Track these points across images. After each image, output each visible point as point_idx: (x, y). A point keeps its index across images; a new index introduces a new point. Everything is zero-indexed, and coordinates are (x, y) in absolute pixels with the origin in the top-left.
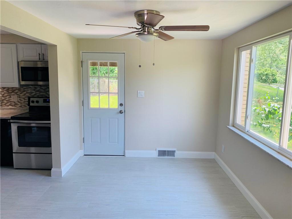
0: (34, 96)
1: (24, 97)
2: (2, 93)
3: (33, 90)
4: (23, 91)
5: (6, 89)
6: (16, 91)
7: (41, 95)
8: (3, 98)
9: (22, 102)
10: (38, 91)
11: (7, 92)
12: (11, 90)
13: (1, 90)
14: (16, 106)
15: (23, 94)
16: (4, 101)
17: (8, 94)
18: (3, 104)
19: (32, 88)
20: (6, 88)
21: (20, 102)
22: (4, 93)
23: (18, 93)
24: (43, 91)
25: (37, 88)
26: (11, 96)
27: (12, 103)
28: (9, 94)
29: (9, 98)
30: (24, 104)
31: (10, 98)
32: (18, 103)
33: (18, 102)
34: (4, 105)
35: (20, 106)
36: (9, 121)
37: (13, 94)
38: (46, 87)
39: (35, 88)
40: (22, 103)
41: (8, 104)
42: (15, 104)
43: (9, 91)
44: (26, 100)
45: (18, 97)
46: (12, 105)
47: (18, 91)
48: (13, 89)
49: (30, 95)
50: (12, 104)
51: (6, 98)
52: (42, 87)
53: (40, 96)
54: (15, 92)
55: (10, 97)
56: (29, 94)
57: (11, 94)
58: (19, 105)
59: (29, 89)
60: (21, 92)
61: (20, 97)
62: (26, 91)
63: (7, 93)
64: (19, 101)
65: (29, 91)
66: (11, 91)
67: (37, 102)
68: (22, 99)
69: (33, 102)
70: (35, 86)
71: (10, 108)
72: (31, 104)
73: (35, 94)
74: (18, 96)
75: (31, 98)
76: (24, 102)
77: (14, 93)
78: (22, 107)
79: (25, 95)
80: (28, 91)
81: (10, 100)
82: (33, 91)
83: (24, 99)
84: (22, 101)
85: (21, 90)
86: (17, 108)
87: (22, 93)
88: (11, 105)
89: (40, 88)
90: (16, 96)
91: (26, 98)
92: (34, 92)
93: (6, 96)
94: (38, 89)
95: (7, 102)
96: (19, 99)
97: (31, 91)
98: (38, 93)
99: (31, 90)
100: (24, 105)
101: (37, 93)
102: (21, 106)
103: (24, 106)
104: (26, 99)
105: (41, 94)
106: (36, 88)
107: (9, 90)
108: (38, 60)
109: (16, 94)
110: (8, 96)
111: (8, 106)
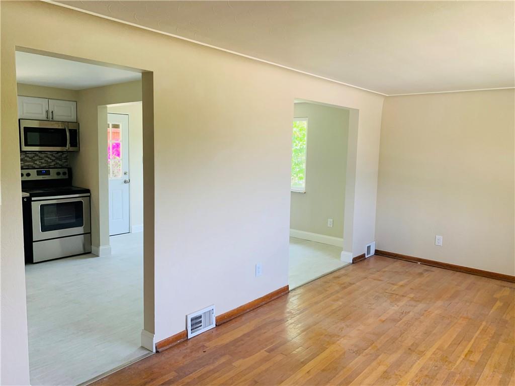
7: (26, 166)
36: (25, 200)
67: (29, 175)
98: (23, 162)
108: (45, 119)
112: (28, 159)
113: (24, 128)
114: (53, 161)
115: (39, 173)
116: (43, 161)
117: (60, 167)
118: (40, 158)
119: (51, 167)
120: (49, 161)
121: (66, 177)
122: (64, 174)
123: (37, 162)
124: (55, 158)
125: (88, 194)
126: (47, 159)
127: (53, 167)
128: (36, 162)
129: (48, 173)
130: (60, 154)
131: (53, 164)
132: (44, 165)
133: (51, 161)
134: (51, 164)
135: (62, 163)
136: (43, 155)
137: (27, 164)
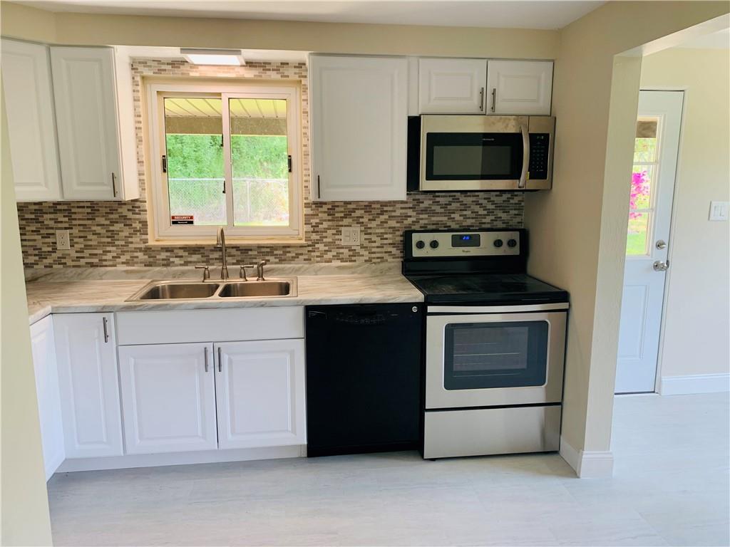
1: (383, 231)
2: (314, 221)
3: (410, 208)
4: (379, 211)
5: (325, 208)
6: (358, 213)
7: (433, 224)
8: (315, 237)
9: (374, 247)
10: (425, 211)
11: (330, 218)
12: (342, 209)
13: (311, 212)
14: (353, 258)
15: (378, 222)
16: (317, 246)
17: (330, 223)
18: (313, 254)
20: (325, 203)
21: (366, 247)
22: (318, 221)
23: (361, 220)
24: (442, 210)
26: (342, 228)
27: (341, 251)
28: (335, 223)
29: (333, 234)
30: (378, 253)
31: (337, 237)
32: (363, 252)
33: (362, 247)
34: (317, 257)
35: (366, 261)
36: (415, 309)
37: (346, 221)
38: (450, 199)
39: (415, 202)
40: (373, 250)
41: (330, 255)
42: (351, 253)
43: (337, 215)
44: (386, 239)
45: (361, 231)
46: (341, 256)
47: (363, 211)
48: (349, 206)
49: (399, 225)
50: (343, 253)
51: (324, 234)
52: (437, 199)
53: (430, 227)
54: (353, 215)
55: (339, 233)
56: (397, 222)
57: (341, 223)
58: (363, 256)
60: (371, 217)
61: (369, 231)
62: (386, 211)
63: (329, 220)
64: (366, 244)
65: (398, 213)
66: (342, 215)
67: (434, 244)
68: (374, 238)
69: (421, 245)
71: (339, 267)
72: (417, 253)
73: (414, 219)
74: (363, 228)
75: (414, 235)
76: (378, 247)
77: (350, 220)
78: (374, 263)
79: (385, 225)
80: (395, 211)
81: (337, 242)
82: (410, 212)
83: (381, 236)
84: (374, 245)
85: (375, 209)
86: (359, 266)
87: (375, 220)
88: (337, 257)
89: (431, 202)
90: (357, 228)
91: (386, 233)
92: (414, 214)
93: (325, 230)
94: (427, 203)
95: (327, 248)
96: (365, 239)
97: (404, 211)
98: (426, 216)
99: (402, 208)
100: (379, 255)
101: (421, 216)
102: (369, 261)
103: (379, 260)
104: (385, 236)
105: (433, 219)
106: (419, 202)
107: (337, 209)
109: (357, 223)
110: (330, 229)
111: (328, 262)
112: (438, 209)
113: (429, 135)
114: (490, 212)
115: (457, 242)
116: (468, 213)
117: (504, 226)
118: (462, 207)
119: (484, 226)
120: (482, 212)
121: (516, 251)
122: (511, 243)
123: (457, 216)
124: (493, 207)
125: (564, 306)
126: (477, 208)
127: (489, 226)
128: (453, 216)
129: (475, 242)
130: (505, 196)
131: (488, 219)
132: (469, 222)
133: (485, 212)
134: (484, 220)
135: (509, 217)
136: (468, 200)
137: (435, 219)
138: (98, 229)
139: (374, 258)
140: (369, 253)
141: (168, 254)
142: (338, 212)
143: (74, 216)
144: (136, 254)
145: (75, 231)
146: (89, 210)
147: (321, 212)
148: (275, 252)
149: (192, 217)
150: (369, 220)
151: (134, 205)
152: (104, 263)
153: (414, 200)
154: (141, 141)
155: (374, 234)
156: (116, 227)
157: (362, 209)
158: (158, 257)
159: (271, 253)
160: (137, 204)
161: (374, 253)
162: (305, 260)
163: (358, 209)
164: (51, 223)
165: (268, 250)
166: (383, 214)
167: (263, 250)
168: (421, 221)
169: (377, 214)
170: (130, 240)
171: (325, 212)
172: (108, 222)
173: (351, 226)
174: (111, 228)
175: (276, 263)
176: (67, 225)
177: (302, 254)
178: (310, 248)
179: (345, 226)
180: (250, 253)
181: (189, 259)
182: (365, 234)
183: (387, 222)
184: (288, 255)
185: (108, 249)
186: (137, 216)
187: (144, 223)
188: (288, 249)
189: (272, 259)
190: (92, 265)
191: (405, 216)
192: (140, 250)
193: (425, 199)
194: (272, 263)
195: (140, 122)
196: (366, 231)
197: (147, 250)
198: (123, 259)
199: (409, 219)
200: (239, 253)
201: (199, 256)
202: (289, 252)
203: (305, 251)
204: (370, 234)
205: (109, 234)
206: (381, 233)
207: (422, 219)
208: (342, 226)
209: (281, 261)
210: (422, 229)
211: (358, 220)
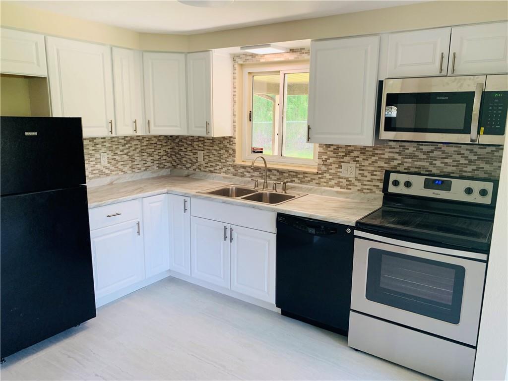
0: (398, 169)
1: (373, 169)
2: (324, 157)
3: (396, 153)
4: (371, 153)
5: (332, 148)
6: (355, 154)
7: (416, 168)
8: (324, 168)
9: (366, 181)
10: (409, 156)
11: (335, 155)
12: (344, 150)
13: (322, 151)
14: (350, 187)
15: (370, 161)
16: (325, 174)
17: (334, 159)
18: (322, 180)
19: (394, 148)
20: (332, 145)
21: (359, 180)
22: (326, 157)
23: (357, 159)
24: (425, 157)
25: (408, 149)
26: (342, 164)
27: (341, 180)
28: (338, 160)
29: (336, 168)
30: (368, 185)
31: (339, 170)
32: (356, 183)
33: (357, 179)
34: (325, 182)
35: (358, 190)
36: (349, 231)
37: (346, 159)
38: (433, 148)
39: (401, 149)
40: (365, 183)
41: (333, 182)
42: (348, 183)
43: (340, 154)
44: (376, 175)
45: (356, 167)
46: (341, 184)
47: (359, 153)
48: (349, 148)
49: (386, 165)
50: (342, 182)
51: (330, 167)
52: (421, 147)
53: (413, 170)
54: (352, 154)
55: (340, 167)
56: (385, 163)
57: (342, 160)
58: (357, 186)
59: (387, 150)
60: (365, 157)
61: (363, 168)
62: (377, 154)
63: (334, 157)
64: (360, 177)
65: (386, 156)
66: (344, 154)
67: (408, 184)
68: (366, 173)
69: (396, 183)
70: (404, 144)
71: (337, 192)
72: (392, 189)
73: (400, 162)
74: (358, 165)
75: (391, 174)
76: (368, 181)
77: (349, 158)
78: (364, 193)
79: (375, 164)
80: (384, 154)
81: (339, 174)
82: (396, 156)
83: (372, 173)
84: (365, 178)
85: (368, 151)
86: (352, 193)
87: (368, 160)
88: (338, 184)
89: (415, 149)
90: (353, 165)
91: (376, 171)
92: (400, 157)
93: (331, 164)
94: (411, 150)
95: (331, 177)
96: (359, 174)
97: (391, 155)
98: (410, 160)
99: (390, 152)
100: (369, 187)
101: (406, 160)
102: (361, 190)
103: (369, 191)
104: (375, 173)
105: (416, 163)
106: (405, 148)
107: (340, 150)
108: (438, 74)
109: (354, 161)
110: (334, 163)
111: (331, 187)
112: (421, 155)
113: (388, 95)
114: (471, 162)
115: (428, 185)
116: (449, 161)
117: (486, 176)
118: (444, 156)
119: (464, 174)
120: (463, 161)
121: (487, 200)
122: (483, 193)
123: (438, 163)
124: (476, 158)
125: (483, 257)
126: (458, 157)
127: (470, 174)
128: (434, 162)
129: (447, 187)
130: (489, 149)
131: (469, 168)
132: (449, 169)
133: (467, 162)
134: (465, 169)
135: (492, 169)
136: (451, 150)
137: (417, 163)
138: (214, 152)
139: (365, 189)
140: (361, 185)
141: (244, 170)
142: (340, 152)
143: (205, 144)
144: (229, 168)
145: (205, 152)
146: (211, 141)
147: (329, 151)
148: (298, 176)
149: (262, 149)
150: (363, 159)
151: (230, 139)
152: (216, 171)
153: (400, 146)
154: (235, 103)
155: (367, 170)
156: (222, 152)
157: (358, 151)
158: (239, 171)
159: (296, 176)
160: (232, 139)
161: (365, 185)
162: (316, 183)
163: (356, 151)
164: (196, 147)
165: (294, 174)
166: (374, 156)
167: (291, 173)
168: (405, 164)
169: (370, 155)
170: (227, 159)
171: (332, 151)
172: (218, 149)
173: (349, 163)
174: (220, 152)
175: (299, 183)
176: (202, 149)
177: (314, 179)
178: (320, 176)
179: (345, 162)
180: (284, 174)
181: (253, 174)
182: (359, 170)
183: (377, 163)
184: (306, 178)
185: (218, 163)
186: (231, 146)
187: (234, 151)
188: (306, 175)
189: (296, 180)
190: (211, 172)
191: (392, 159)
192: (231, 166)
193: (410, 146)
194: (296, 183)
195: (235, 92)
196: (360, 167)
197: (234, 166)
198: (224, 170)
199: (395, 161)
200: (278, 173)
201: (258, 173)
202: (307, 177)
203: (316, 177)
204: (363, 170)
205: (219, 155)
206: (372, 170)
207: (406, 162)
208: (343, 162)
209: (302, 182)
210: (406, 171)
211: (355, 159)
